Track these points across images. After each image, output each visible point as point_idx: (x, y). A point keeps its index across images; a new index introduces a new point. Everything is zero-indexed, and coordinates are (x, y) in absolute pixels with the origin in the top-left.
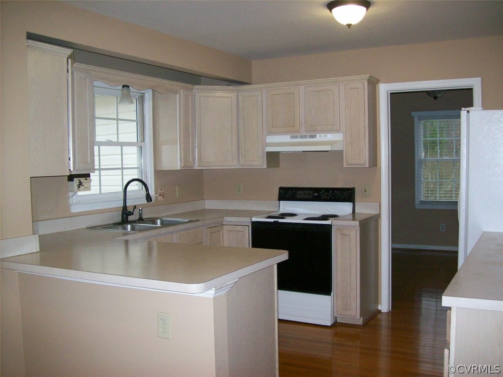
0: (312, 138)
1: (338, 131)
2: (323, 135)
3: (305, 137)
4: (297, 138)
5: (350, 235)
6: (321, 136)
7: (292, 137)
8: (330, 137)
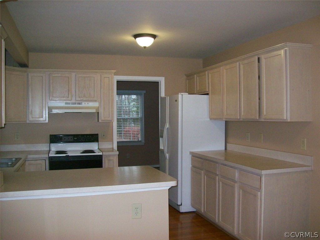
0: (80, 104)
1: (96, 101)
2: (87, 103)
3: (75, 104)
4: (70, 104)
5: (113, 160)
6: (86, 103)
7: (66, 103)
8: (91, 104)
